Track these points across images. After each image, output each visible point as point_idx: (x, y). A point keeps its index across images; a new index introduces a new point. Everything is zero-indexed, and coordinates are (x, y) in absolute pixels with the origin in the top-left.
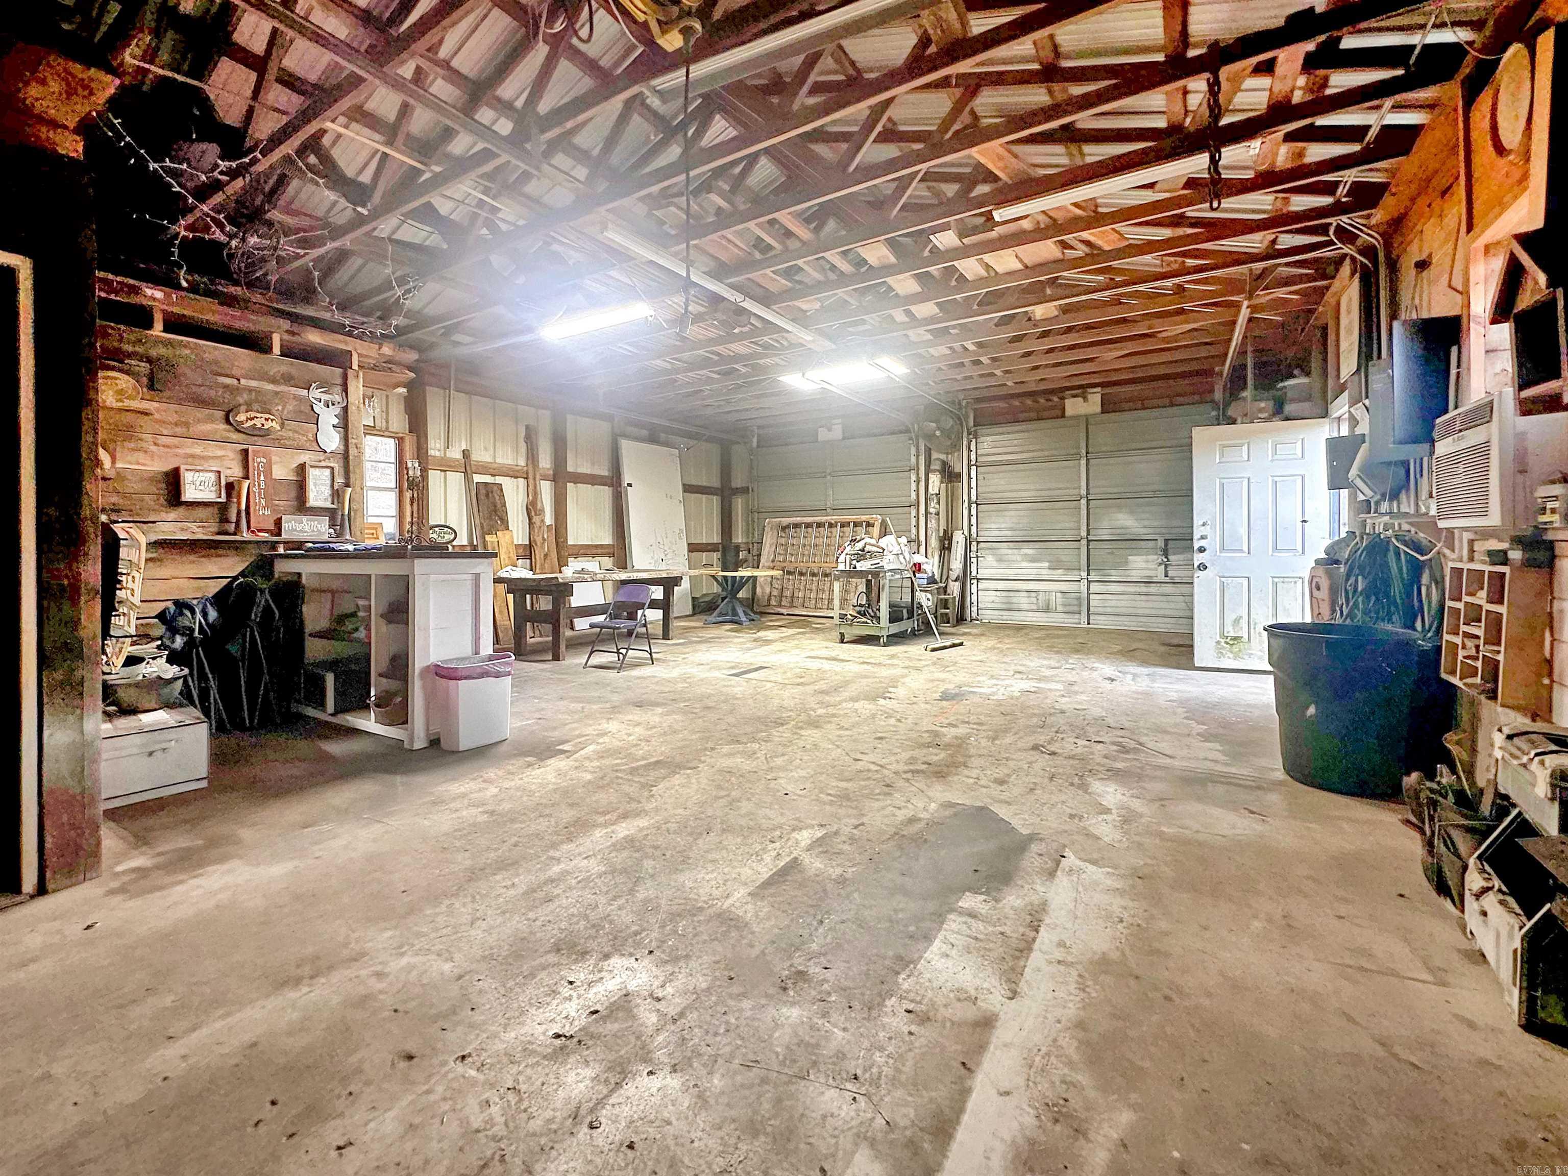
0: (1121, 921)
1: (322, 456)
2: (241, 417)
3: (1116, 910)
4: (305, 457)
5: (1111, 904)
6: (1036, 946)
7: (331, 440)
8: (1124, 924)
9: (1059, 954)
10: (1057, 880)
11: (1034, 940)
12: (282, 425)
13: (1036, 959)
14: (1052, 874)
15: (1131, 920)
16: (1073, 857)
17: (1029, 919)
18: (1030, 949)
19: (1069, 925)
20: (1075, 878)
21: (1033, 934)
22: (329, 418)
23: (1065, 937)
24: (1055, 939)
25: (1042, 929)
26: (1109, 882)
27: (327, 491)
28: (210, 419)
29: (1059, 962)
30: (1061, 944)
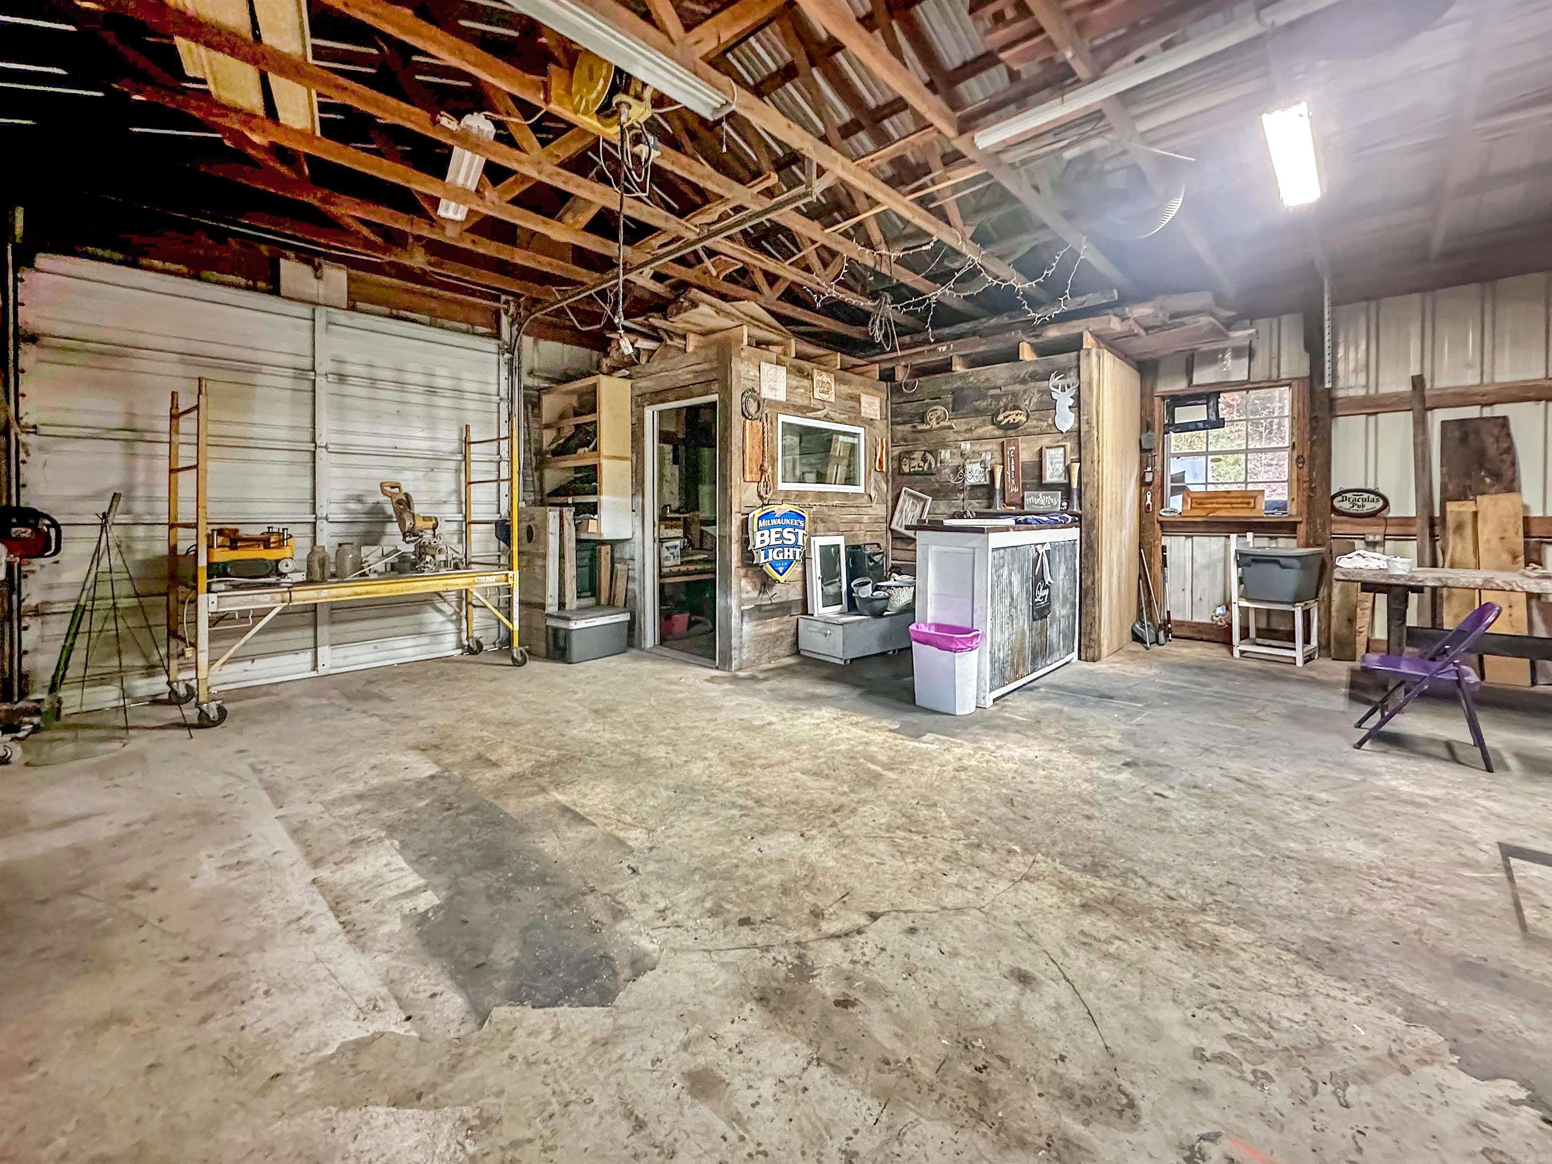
0: (267, 993)
1: (1060, 437)
2: (1000, 418)
3: (278, 1000)
4: (1046, 441)
5: (291, 1003)
6: (331, 915)
7: (1066, 421)
8: (261, 992)
9: (306, 922)
10: (376, 981)
11: (337, 916)
12: (1028, 417)
13: (322, 907)
14: (391, 983)
15: (256, 1001)
16: (393, 1029)
17: (359, 926)
18: (332, 909)
19: (317, 949)
20: (361, 1001)
21: (343, 919)
22: (1064, 401)
23: (313, 938)
24: (319, 930)
25: (339, 927)
26: (314, 1031)
27: (1061, 468)
28: (984, 424)
29: (300, 918)
30: (311, 930)
